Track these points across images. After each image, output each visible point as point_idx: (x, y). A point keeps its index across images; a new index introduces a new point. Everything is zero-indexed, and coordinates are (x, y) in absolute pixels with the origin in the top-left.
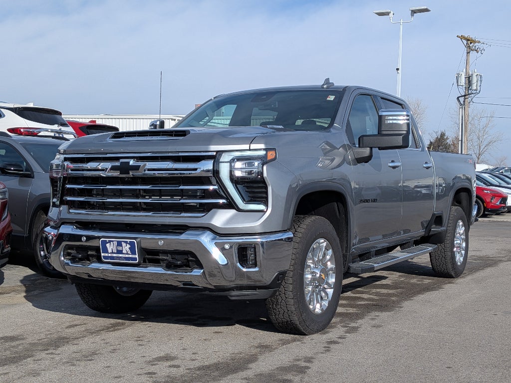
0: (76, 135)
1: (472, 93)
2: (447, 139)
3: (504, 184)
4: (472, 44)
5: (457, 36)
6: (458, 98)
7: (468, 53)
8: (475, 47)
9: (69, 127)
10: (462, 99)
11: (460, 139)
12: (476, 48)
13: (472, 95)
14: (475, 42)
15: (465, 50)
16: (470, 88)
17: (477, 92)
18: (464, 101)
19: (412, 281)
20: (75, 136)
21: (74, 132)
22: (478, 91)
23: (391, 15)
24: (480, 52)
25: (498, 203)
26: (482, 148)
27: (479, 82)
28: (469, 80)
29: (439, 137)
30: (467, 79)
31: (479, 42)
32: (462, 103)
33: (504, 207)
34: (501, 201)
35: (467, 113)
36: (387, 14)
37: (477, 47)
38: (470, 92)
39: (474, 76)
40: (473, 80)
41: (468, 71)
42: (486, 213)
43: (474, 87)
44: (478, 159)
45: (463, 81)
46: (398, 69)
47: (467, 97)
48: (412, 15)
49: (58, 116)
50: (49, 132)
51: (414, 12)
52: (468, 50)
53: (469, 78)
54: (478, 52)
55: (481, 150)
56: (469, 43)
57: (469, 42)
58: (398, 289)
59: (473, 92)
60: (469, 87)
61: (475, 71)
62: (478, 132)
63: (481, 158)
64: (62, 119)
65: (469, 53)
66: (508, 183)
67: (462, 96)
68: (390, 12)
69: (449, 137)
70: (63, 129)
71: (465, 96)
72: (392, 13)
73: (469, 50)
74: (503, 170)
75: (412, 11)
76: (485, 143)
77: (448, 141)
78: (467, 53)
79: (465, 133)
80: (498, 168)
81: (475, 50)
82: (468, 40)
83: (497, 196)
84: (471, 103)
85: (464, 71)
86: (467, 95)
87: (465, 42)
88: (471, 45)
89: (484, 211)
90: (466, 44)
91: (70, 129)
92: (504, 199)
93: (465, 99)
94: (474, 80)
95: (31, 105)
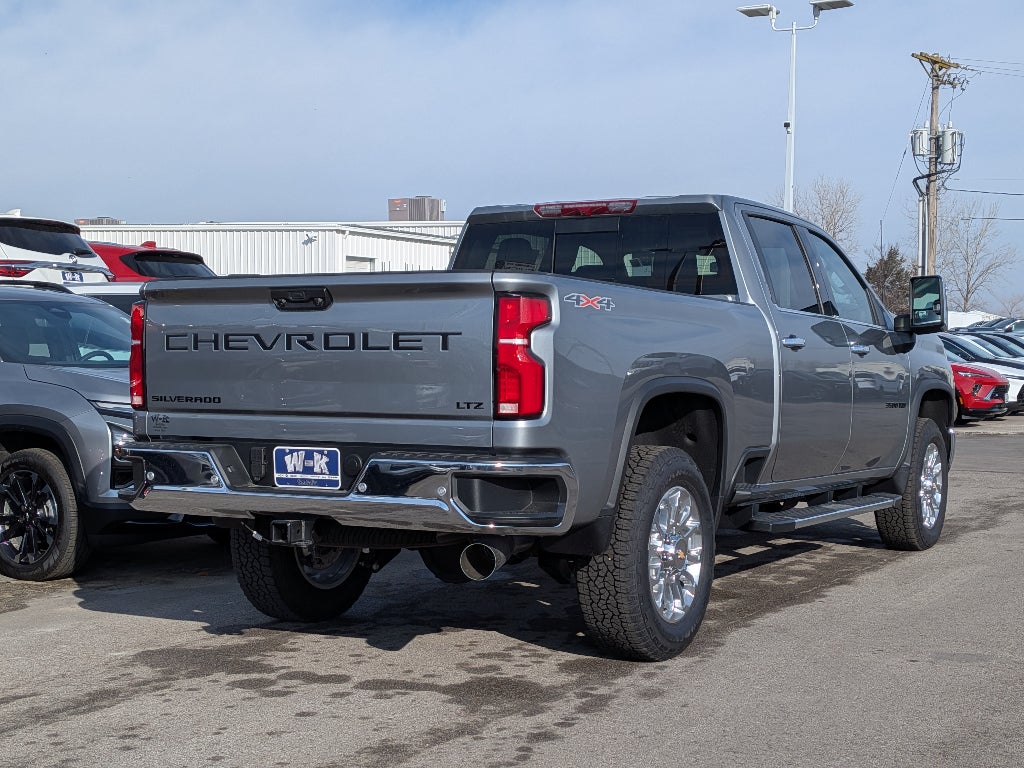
0: (109, 273)
1: (944, 171)
2: (902, 260)
3: (1005, 357)
4: (944, 70)
5: (913, 55)
6: (915, 181)
7: (935, 88)
8: (949, 76)
9: (94, 256)
10: (922, 183)
11: (920, 264)
12: (952, 79)
13: (944, 175)
14: (948, 66)
15: (929, 83)
16: (940, 160)
17: (952, 167)
18: (928, 188)
19: (762, 580)
20: (106, 276)
21: (105, 266)
22: (955, 166)
23: (773, 14)
24: (958, 87)
25: (988, 398)
26: (974, 277)
27: (958, 148)
28: (937, 142)
29: (886, 258)
30: (933, 141)
31: (957, 66)
32: (924, 190)
33: (1000, 406)
34: (995, 392)
35: (933, 210)
36: (765, 12)
37: (953, 76)
38: (939, 167)
39: (949, 133)
40: (946, 143)
41: (934, 124)
42: (964, 417)
43: (948, 157)
44: (966, 300)
45: (925, 145)
46: (787, 125)
47: (933, 178)
48: (816, 15)
49: (71, 236)
50: (52, 268)
51: (818, 8)
52: (935, 83)
53: (937, 139)
54: (954, 87)
55: (971, 283)
56: (938, 69)
57: (937, 66)
58: (729, 598)
59: (946, 167)
60: (937, 159)
61: (947, 125)
62: (965, 246)
63: (972, 298)
64: (80, 240)
65: (937, 88)
66: (1015, 355)
67: (923, 177)
68: (771, 10)
69: (905, 258)
70: (82, 261)
71: (928, 176)
72: (775, 9)
73: (938, 81)
74: (1012, 325)
75: (815, 5)
76: (980, 268)
77: (904, 265)
78: (933, 89)
79: (930, 252)
80: (1001, 320)
81: (950, 83)
82: (935, 62)
83: (986, 384)
84: (942, 190)
85: (928, 125)
86: (933, 174)
87: (928, 66)
88: (940, 73)
89: (959, 415)
90: (929, 71)
91: (98, 262)
92: (1001, 389)
93: (930, 182)
94: (948, 144)
95: (17, 215)
